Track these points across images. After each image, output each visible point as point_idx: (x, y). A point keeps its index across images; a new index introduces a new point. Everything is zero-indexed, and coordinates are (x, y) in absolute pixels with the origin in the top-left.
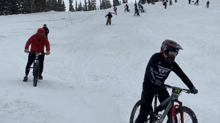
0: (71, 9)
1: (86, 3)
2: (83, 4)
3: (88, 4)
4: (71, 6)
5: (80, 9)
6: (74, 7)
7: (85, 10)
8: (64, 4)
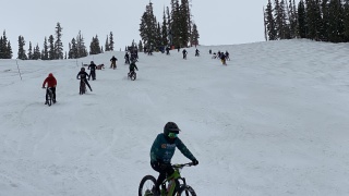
0: (22, 56)
1: (46, 47)
2: (41, 49)
3: (49, 50)
4: (21, 50)
5: (35, 56)
6: (27, 53)
7: (45, 58)
8: (9, 47)
